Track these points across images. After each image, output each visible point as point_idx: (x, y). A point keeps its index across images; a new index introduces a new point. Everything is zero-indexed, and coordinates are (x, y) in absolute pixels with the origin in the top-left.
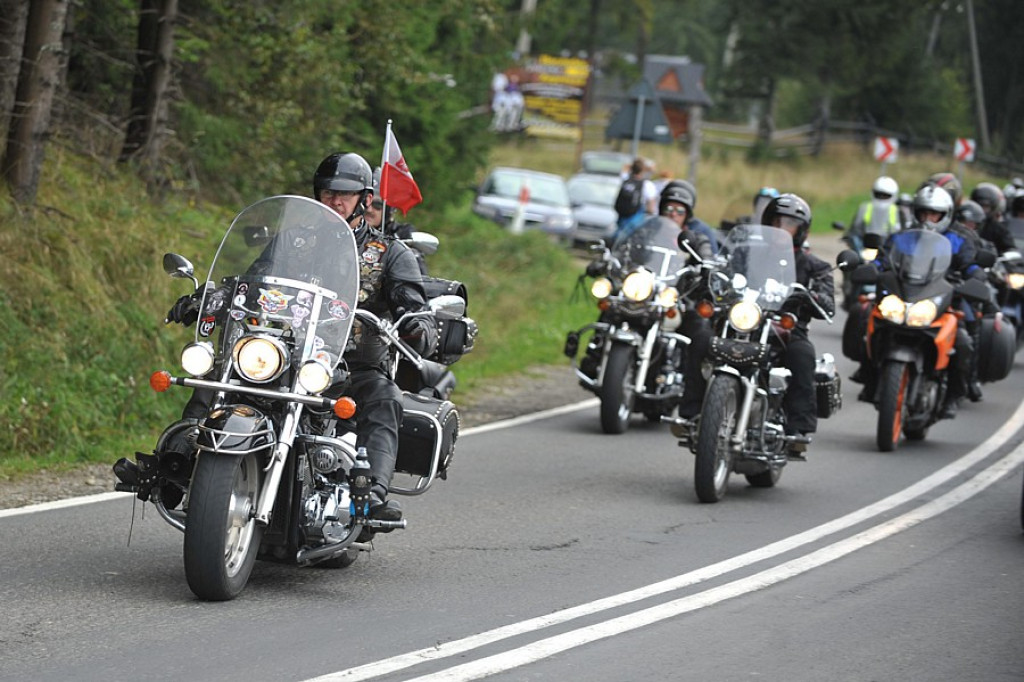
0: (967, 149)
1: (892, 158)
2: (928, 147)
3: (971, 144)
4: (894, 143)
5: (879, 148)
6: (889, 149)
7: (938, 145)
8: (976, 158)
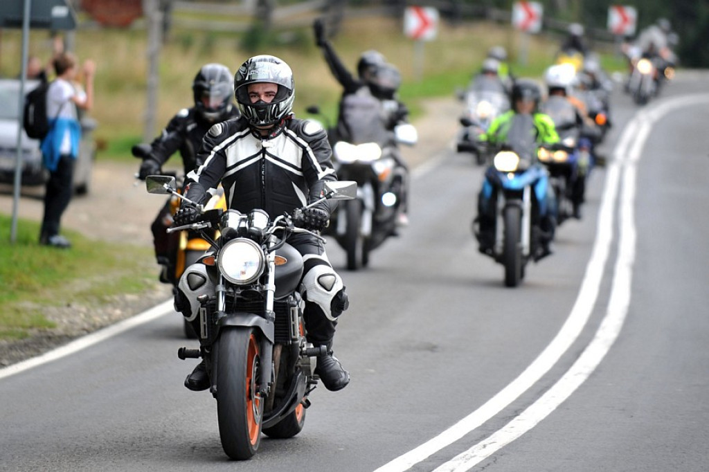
0: (531, 16)
1: (430, 34)
2: (480, 16)
3: (537, 9)
4: (431, 14)
5: (412, 21)
6: (425, 23)
7: (495, 13)
8: (545, 27)
